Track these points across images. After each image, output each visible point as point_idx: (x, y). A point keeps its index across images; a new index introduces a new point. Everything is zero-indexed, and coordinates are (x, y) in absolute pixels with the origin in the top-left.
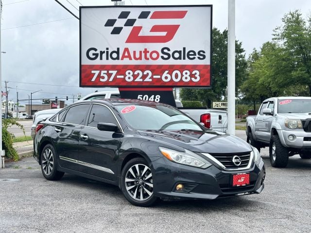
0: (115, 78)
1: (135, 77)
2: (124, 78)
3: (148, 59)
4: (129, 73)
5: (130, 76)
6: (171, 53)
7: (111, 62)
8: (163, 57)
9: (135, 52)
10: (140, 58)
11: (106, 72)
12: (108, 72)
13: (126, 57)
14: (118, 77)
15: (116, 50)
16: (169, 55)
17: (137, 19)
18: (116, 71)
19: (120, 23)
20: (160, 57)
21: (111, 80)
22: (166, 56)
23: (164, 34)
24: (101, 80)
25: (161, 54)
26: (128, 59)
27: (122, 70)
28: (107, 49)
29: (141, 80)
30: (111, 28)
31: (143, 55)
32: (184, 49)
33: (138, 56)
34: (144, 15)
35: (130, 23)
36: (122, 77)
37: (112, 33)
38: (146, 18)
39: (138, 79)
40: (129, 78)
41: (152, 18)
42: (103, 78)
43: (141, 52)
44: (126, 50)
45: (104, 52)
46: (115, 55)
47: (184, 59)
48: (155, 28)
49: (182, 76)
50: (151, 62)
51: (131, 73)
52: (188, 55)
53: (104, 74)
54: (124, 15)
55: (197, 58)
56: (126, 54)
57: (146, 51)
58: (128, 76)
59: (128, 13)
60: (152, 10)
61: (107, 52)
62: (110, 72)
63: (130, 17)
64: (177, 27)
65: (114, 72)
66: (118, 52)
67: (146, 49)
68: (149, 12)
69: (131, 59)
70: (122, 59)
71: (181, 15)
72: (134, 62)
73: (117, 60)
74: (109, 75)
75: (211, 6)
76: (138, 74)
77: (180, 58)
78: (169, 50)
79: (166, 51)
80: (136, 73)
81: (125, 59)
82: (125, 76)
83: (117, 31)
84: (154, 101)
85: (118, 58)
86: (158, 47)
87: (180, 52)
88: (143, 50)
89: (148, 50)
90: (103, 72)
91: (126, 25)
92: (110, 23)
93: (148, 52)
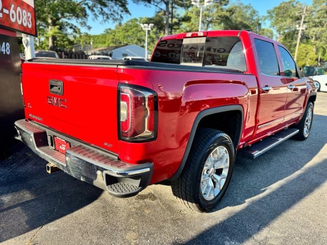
49: (23, 17)
84: (6, 52)
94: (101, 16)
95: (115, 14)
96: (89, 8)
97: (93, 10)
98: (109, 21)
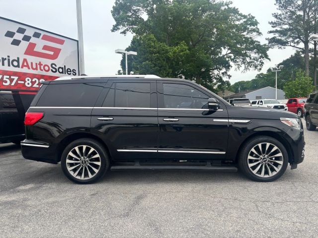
0: (17, 83)
1: (33, 83)
2: (24, 84)
3: (42, 70)
4: (28, 80)
5: (29, 82)
6: (57, 68)
7: (12, 69)
8: (52, 70)
9: (32, 63)
10: (36, 69)
11: (8, 77)
12: (10, 77)
13: (25, 66)
14: (19, 82)
15: (17, 59)
16: (56, 69)
17: (32, 37)
18: (17, 77)
19: (19, 36)
20: (50, 70)
21: (13, 84)
22: (54, 70)
23: (52, 53)
24: (4, 84)
25: (51, 68)
26: (27, 68)
27: (22, 76)
28: (8, 57)
29: (38, 86)
30: (11, 40)
31: (38, 66)
32: (65, 66)
33: (34, 67)
34: (37, 35)
35: (27, 38)
36: (23, 82)
37: (12, 44)
38: (39, 38)
39: (35, 85)
40: (28, 84)
41: (42, 39)
42: (6, 82)
43: (36, 64)
44: (25, 60)
45: (6, 59)
46: (15, 63)
47: (65, 73)
48: (45, 48)
50: (44, 73)
51: (30, 80)
52: (67, 71)
53: (7, 78)
54: (21, 31)
55: (72, 74)
56: (25, 64)
57: (40, 64)
58: (28, 82)
59: (25, 30)
60: (43, 33)
61: (9, 60)
62: (12, 77)
63: (26, 33)
64: (60, 50)
65: (16, 78)
66: (18, 61)
67: (40, 62)
68: (40, 34)
69: (29, 68)
70: (22, 67)
71: (62, 42)
72: (31, 71)
73: (17, 68)
74: (12, 80)
75: (77, 41)
76: (36, 81)
77: (62, 73)
78: (56, 66)
79: (54, 66)
80: (34, 80)
81: (24, 67)
82: (25, 82)
83: (16, 43)
85: (18, 66)
86: (49, 62)
87: (62, 68)
88: (38, 63)
89: (42, 63)
90: (5, 77)
91: (23, 39)
92: (10, 34)
93: (42, 65)
94: (243, 66)
95: (255, 62)
96: (232, 60)
97: (235, 62)
98: (250, 68)
